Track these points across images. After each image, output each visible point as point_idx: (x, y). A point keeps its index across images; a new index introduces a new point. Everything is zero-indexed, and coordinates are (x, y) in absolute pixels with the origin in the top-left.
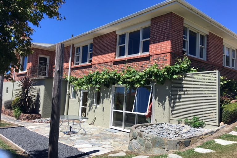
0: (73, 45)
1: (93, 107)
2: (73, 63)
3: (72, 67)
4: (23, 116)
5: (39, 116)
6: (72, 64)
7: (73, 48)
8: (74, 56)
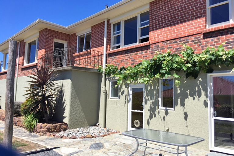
0: (108, 21)
1: (159, 111)
2: (110, 46)
3: (109, 52)
4: (41, 127)
5: (65, 127)
6: (108, 48)
7: (109, 25)
8: (110, 36)
